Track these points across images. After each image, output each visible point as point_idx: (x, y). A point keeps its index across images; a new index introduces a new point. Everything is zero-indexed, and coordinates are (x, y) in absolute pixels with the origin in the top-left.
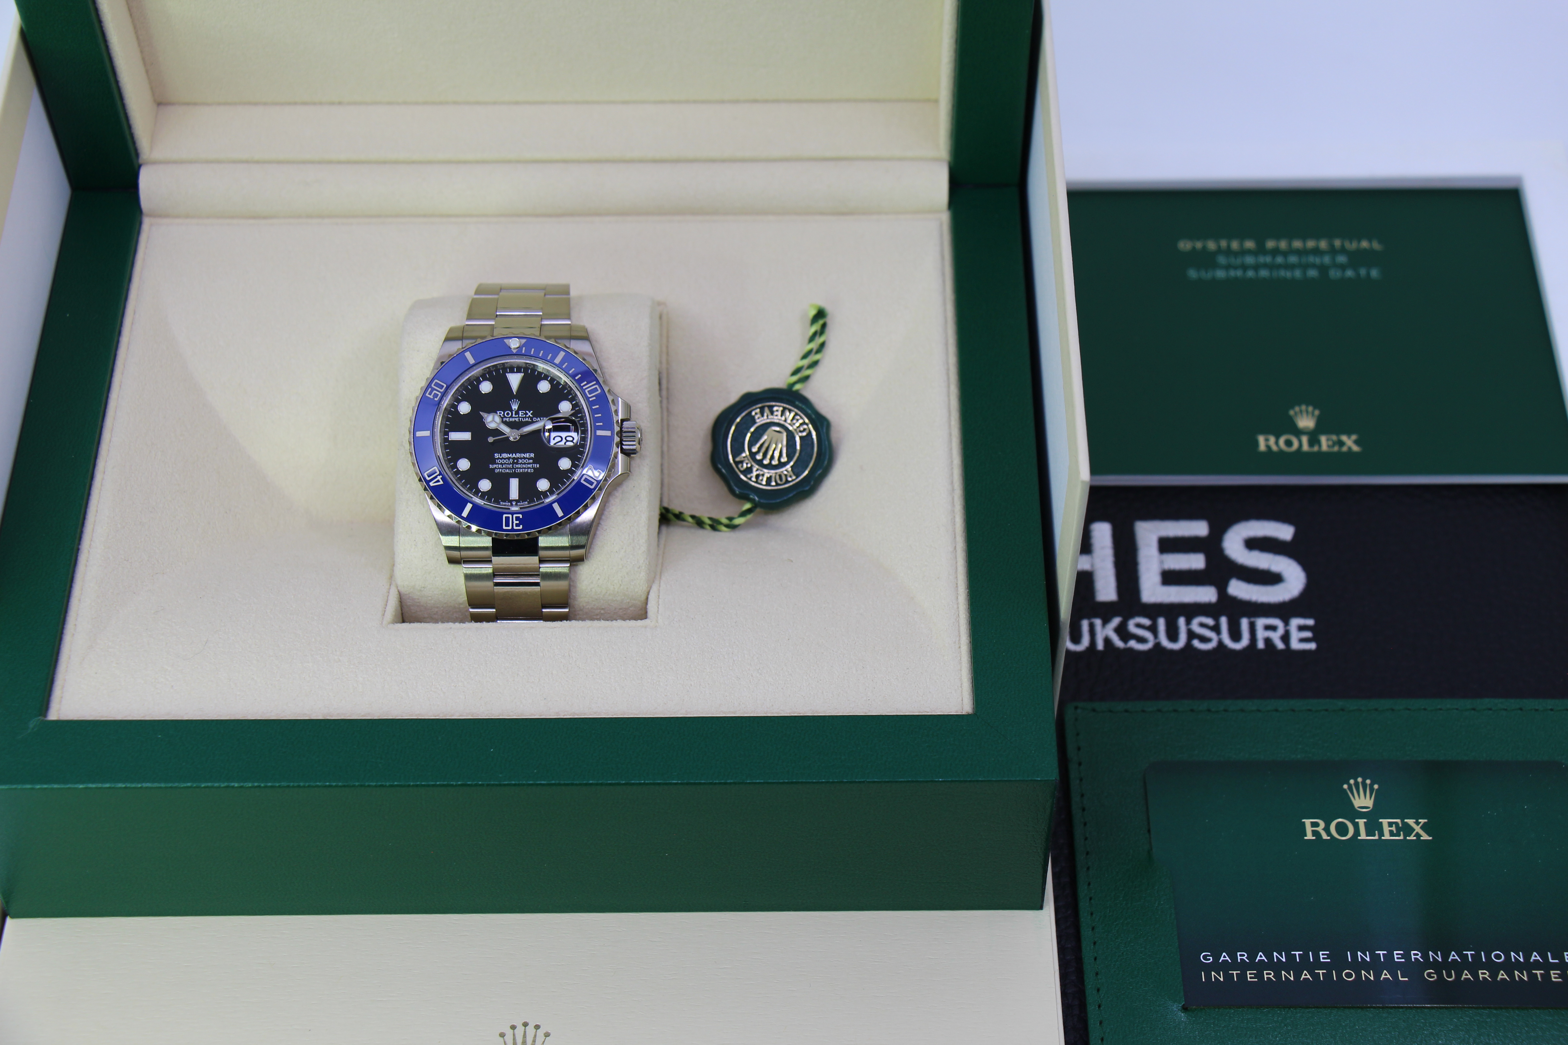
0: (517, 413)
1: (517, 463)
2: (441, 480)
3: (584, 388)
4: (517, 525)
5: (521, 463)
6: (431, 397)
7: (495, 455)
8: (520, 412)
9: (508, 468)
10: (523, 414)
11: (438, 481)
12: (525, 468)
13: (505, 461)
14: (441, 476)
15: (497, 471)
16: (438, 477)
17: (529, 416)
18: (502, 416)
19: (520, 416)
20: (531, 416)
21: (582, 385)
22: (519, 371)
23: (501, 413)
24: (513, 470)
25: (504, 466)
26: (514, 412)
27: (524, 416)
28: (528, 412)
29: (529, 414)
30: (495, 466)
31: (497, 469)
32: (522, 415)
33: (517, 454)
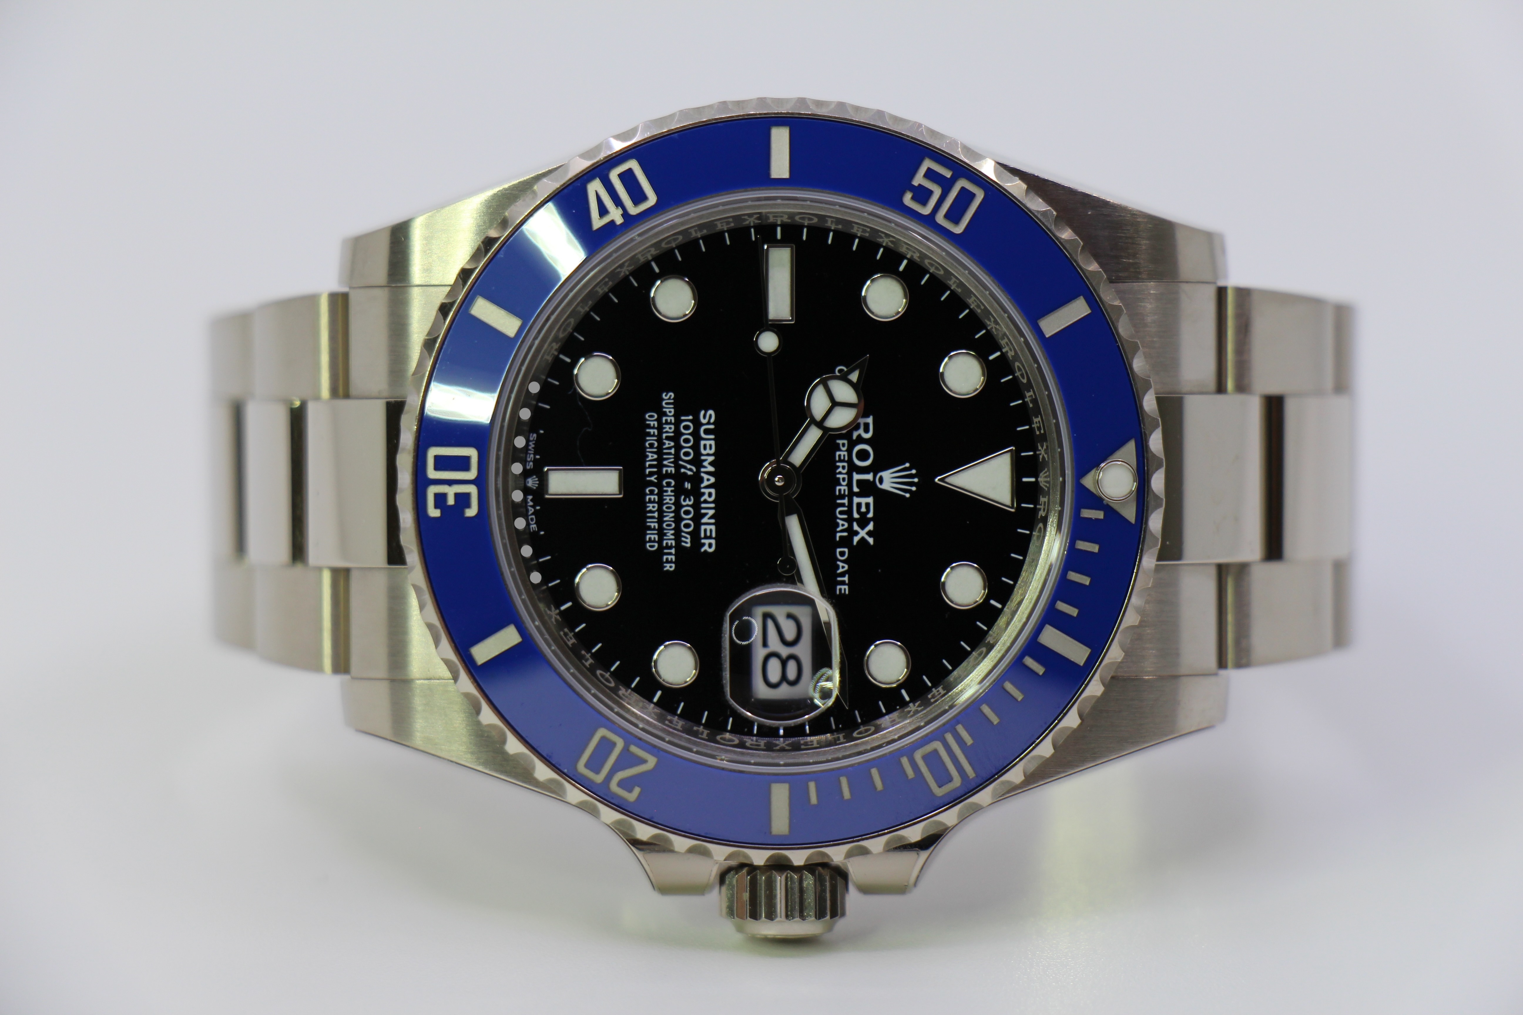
0: (867, 489)
1: (679, 491)
2: (606, 220)
3: (949, 737)
4: (440, 499)
5: (678, 505)
6: (919, 179)
7: (711, 412)
8: (870, 500)
9: (660, 460)
10: (863, 509)
11: (603, 211)
12: (660, 521)
13: (687, 447)
14: (619, 221)
15: (651, 418)
16: (620, 211)
17: (857, 533)
18: (855, 435)
19: (856, 500)
20: (856, 539)
21: (960, 728)
22: (1021, 491)
23: (866, 430)
24: (653, 478)
25: (668, 444)
26: (869, 477)
27: (856, 516)
28: (871, 527)
29: (863, 533)
30: (670, 410)
31: (659, 420)
32: (859, 505)
33: (713, 491)
